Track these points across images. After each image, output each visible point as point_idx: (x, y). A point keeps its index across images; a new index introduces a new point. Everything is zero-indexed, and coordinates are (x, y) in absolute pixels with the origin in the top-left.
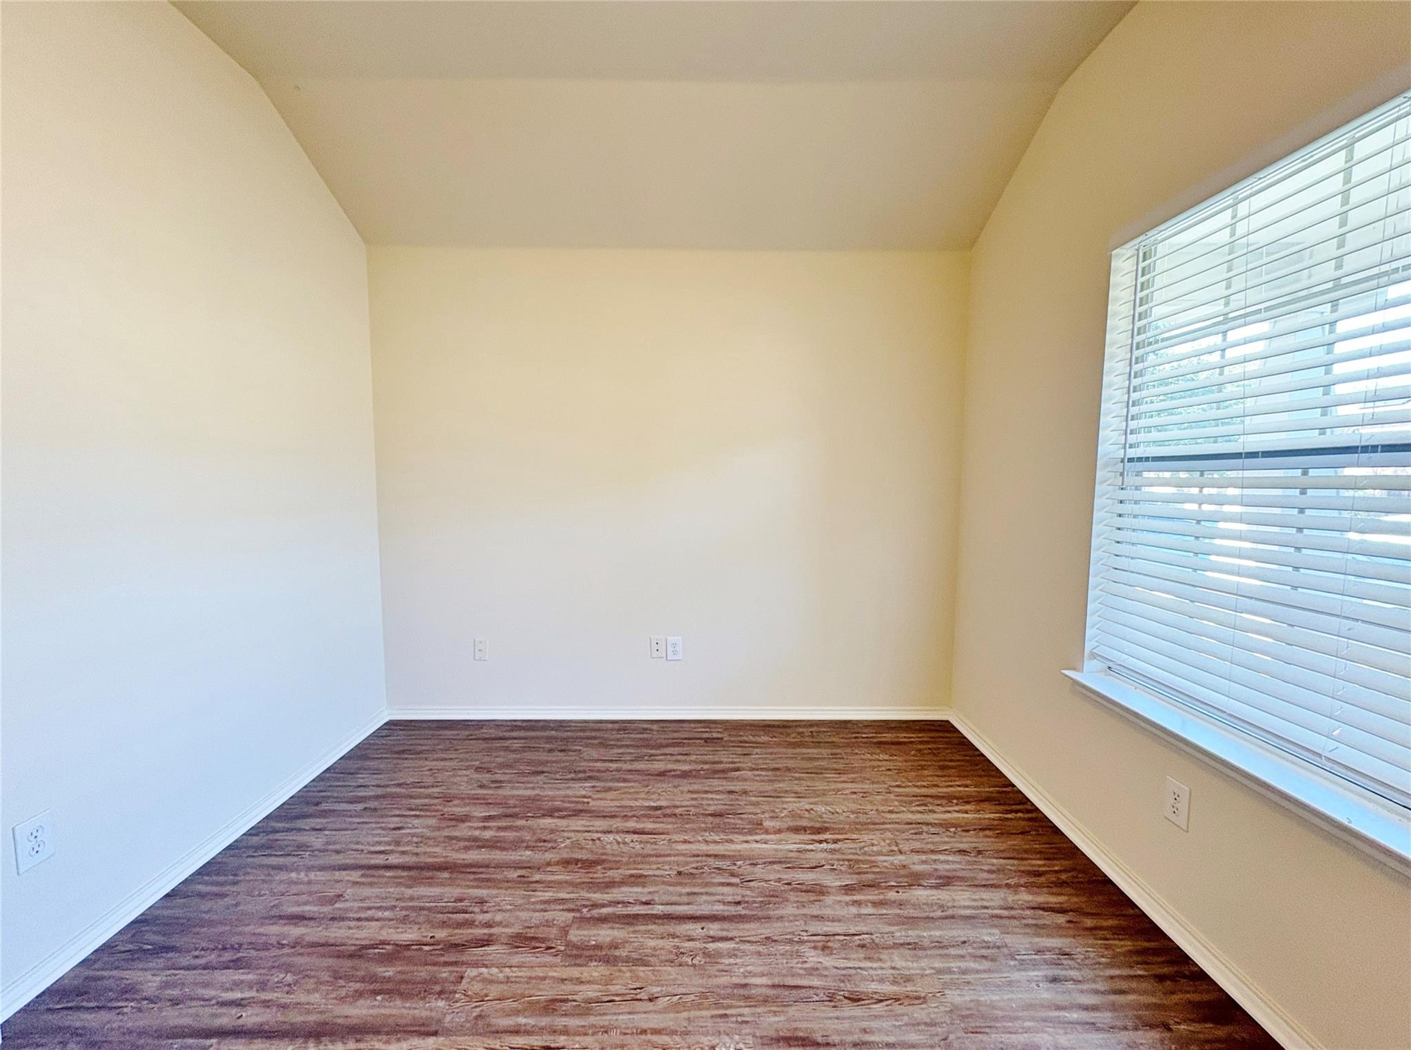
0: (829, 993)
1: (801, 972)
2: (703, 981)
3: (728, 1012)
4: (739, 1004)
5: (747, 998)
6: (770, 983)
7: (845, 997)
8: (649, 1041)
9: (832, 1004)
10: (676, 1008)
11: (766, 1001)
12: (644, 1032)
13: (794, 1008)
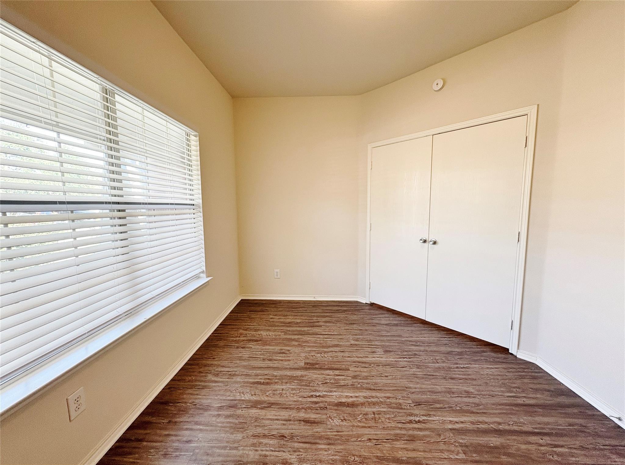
0: (292, 439)
1: (301, 450)
2: (347, 447)
3: (336, 433)
4: (332, 436)
5: (328, 439)
6: (317, 445)
7: (286, 437)
8: (366, 424)
9: (293, 435)
10: (359, 436)
11: (320, 438)
12: (369, 427)
13: (309, 434)
